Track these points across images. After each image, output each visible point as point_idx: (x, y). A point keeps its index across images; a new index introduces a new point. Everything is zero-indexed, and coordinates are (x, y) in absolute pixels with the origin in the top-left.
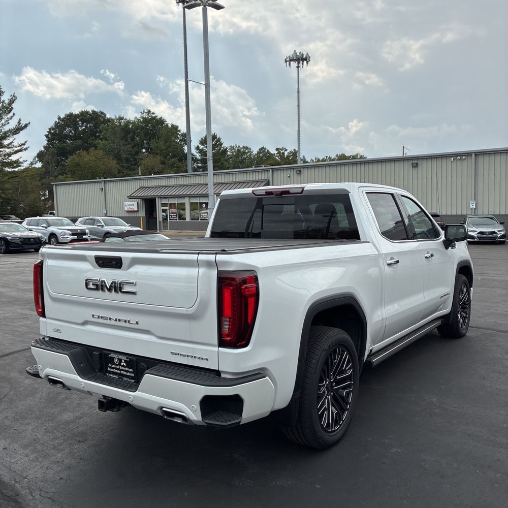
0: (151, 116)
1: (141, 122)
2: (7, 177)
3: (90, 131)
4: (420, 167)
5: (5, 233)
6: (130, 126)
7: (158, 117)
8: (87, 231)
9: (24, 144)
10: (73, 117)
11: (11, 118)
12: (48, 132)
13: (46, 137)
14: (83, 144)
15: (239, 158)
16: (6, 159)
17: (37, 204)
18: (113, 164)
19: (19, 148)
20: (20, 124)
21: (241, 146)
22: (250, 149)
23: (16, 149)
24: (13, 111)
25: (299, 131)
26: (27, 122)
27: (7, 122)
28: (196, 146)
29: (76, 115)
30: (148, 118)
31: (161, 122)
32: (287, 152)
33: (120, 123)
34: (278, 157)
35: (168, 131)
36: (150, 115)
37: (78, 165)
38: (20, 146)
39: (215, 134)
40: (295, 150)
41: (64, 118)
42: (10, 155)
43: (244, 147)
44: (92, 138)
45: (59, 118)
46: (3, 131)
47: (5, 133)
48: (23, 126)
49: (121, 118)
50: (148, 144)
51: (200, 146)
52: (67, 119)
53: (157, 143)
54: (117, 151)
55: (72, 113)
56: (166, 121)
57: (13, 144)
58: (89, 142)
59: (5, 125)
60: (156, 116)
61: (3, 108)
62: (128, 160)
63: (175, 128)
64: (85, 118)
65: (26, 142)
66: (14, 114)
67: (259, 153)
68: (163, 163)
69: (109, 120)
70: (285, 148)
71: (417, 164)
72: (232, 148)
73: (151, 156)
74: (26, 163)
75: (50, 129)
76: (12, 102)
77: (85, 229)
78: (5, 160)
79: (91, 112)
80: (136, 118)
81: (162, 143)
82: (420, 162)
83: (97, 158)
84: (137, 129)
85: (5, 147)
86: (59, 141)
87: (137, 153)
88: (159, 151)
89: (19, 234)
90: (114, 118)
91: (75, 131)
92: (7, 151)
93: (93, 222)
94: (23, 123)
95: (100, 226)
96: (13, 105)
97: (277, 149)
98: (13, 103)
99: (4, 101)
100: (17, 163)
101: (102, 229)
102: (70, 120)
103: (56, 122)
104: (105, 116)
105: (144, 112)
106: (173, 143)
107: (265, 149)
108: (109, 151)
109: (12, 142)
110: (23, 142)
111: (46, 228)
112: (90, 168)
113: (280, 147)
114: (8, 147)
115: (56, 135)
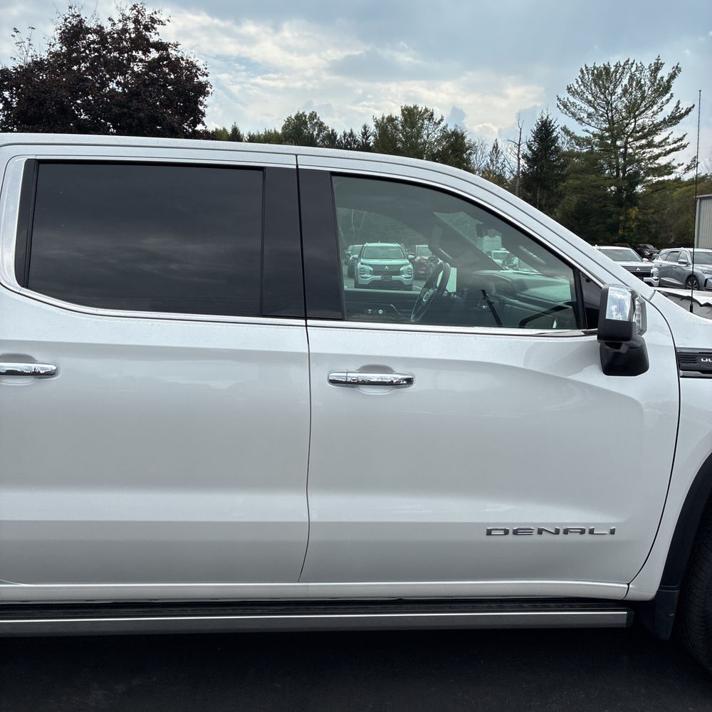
9: (681, 139)
11: (668, 100)
16: (651, 164)
19: (675, 145)
20: (679, 108)
23: (668, 148)
24: (670, 92)
26: (690, 106)
27: (661, 108)
38: (677, 142)
42: (658, 157)
46: (655, 122)
47: (657, 125)
57: (668, 141)
59: (657, 112)
65: (684, 136)
66: (672, 95)
74: (681, 167)
76: (673, 76)
78: (649, 166)
85: (655, 146)
92: (657, 151)
94: (684, 107)
96: (673, 82)
98: (674, 78)
99: (662, 78)
100: (668, 169)
101: (685, 268)
109: (667, 138)
110: (680, 136)
114: (659, 145)
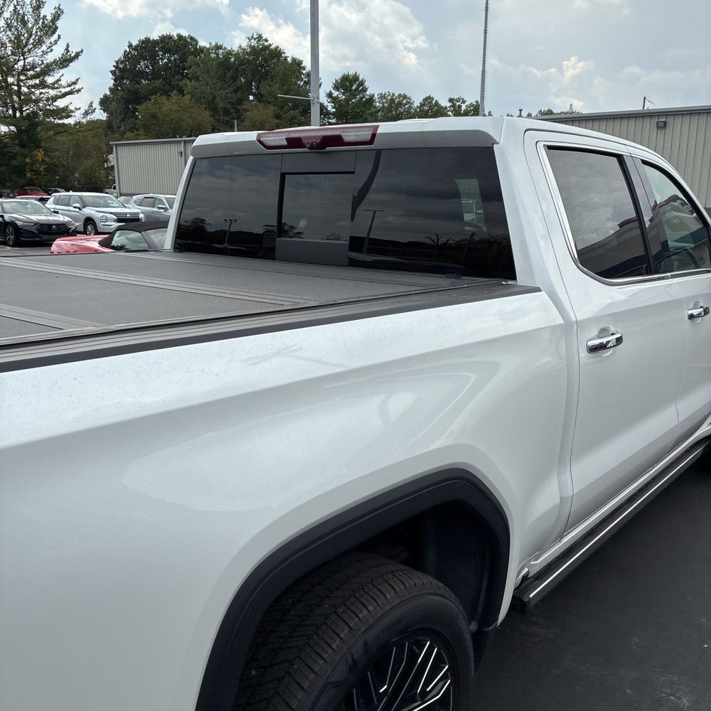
0: (263, 45)
1: (247, 52)
2: (52, 133)
3: (175, 67)
4: (669, 129)
5: (14, 215)
6: (232, 60)
7: (273, 47)
8: (141, 216)
9: (74, 83)
10: (150, 45)
11: (56, 42)
12: (114, 66)
13: (112, 74)
14: (164, 86)
15: (392, 111)
16: (49, 105)
17: (97, 174)
18: (205, 116)
19: (68, 89)
20: (69, 51)
21: (396, 95)
22: (410, 99)
23: (64, 90)
24: (57, 33)
25: (484, 71)
26: (79, 50)
27: (50, 49)
28: (328, 92)
29: (154, 40)
30: (258, 47)
31: (277, 53)
32: (466, 104)
33: (218, 55)
34: (452, 112)
35: (286, 68)
36: (261, 42)
37: (154, 116)
38: (70, 86)
39: (356, 74)
40: (477, 102)
41: (137, 46)
42: (55, 99)
43: (400, 95)
44: (177, 77)
45: (130, 46)
46: (45, 62)
47: (48, 66)
48: (73, 55)
49: (218, 47)
50: (258, 88)
51: (333, 92)
52: (142, 48)
53: (270, 86)
54: (211, 96)
55: (149, 39)
56: (284, 53)
57: (60, 83)
58: (172, 83)
59: (47, 52)
60: (270, 45)
61: (44, 27)
62: (226, 112)
63: (297, 64)
64: (167, 46)
65: (78, 80)
66: (59, 37)
67: (422, 105)
68: (278, 117)
69: (202, 50)
70: (463, 99)
71: (665, 123)
72: (382, 96)
73: (261, 106)
74: (79, 112)
75: (117, 62)
76: (56, 17)
77: (138, 213)
78: (48, 107)
79: (176, 38)
80: (240, 47)
81: (277, 86)
82: (670, 120)
83: (181, 107)
84: (241, 65)
85: (48, 87)
86: (131, 81)
87: (240, 101)
88: (273, 99)
89: (35, 218)
90: (208, 46)
91: (152, 66)
92: (52, 93)
93: (153, 202)
94: (73, 51)
95: (163, 208)
96: (59, 23)
97: (451, 100)
98: (58, 19)
99: (45, 17)
100: (65, 112)
101: (165, 213)
102: (147, 49)
103: (126, 51)
104: (197, 44)
105: (252, 37)
106: (293, 87)
107: (433, 99)
108: (200, 97)
109: (59, 80)
110: (74, 80)
111: (80, 209)
112: (171, 123)
113: (456, 97)
114: (53, 87)
115: (126, 71)
